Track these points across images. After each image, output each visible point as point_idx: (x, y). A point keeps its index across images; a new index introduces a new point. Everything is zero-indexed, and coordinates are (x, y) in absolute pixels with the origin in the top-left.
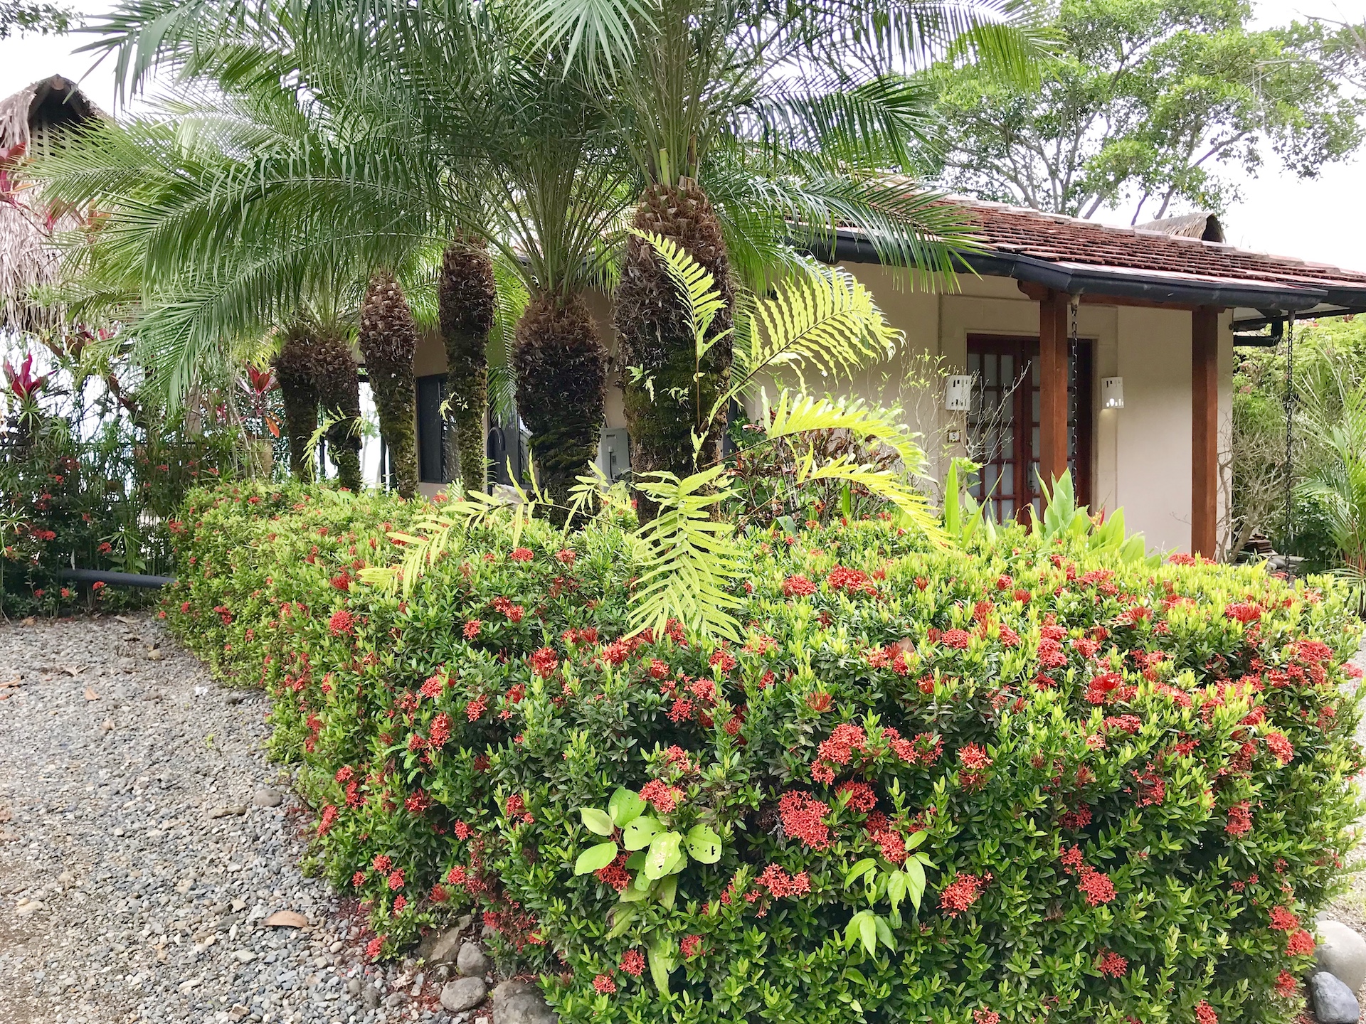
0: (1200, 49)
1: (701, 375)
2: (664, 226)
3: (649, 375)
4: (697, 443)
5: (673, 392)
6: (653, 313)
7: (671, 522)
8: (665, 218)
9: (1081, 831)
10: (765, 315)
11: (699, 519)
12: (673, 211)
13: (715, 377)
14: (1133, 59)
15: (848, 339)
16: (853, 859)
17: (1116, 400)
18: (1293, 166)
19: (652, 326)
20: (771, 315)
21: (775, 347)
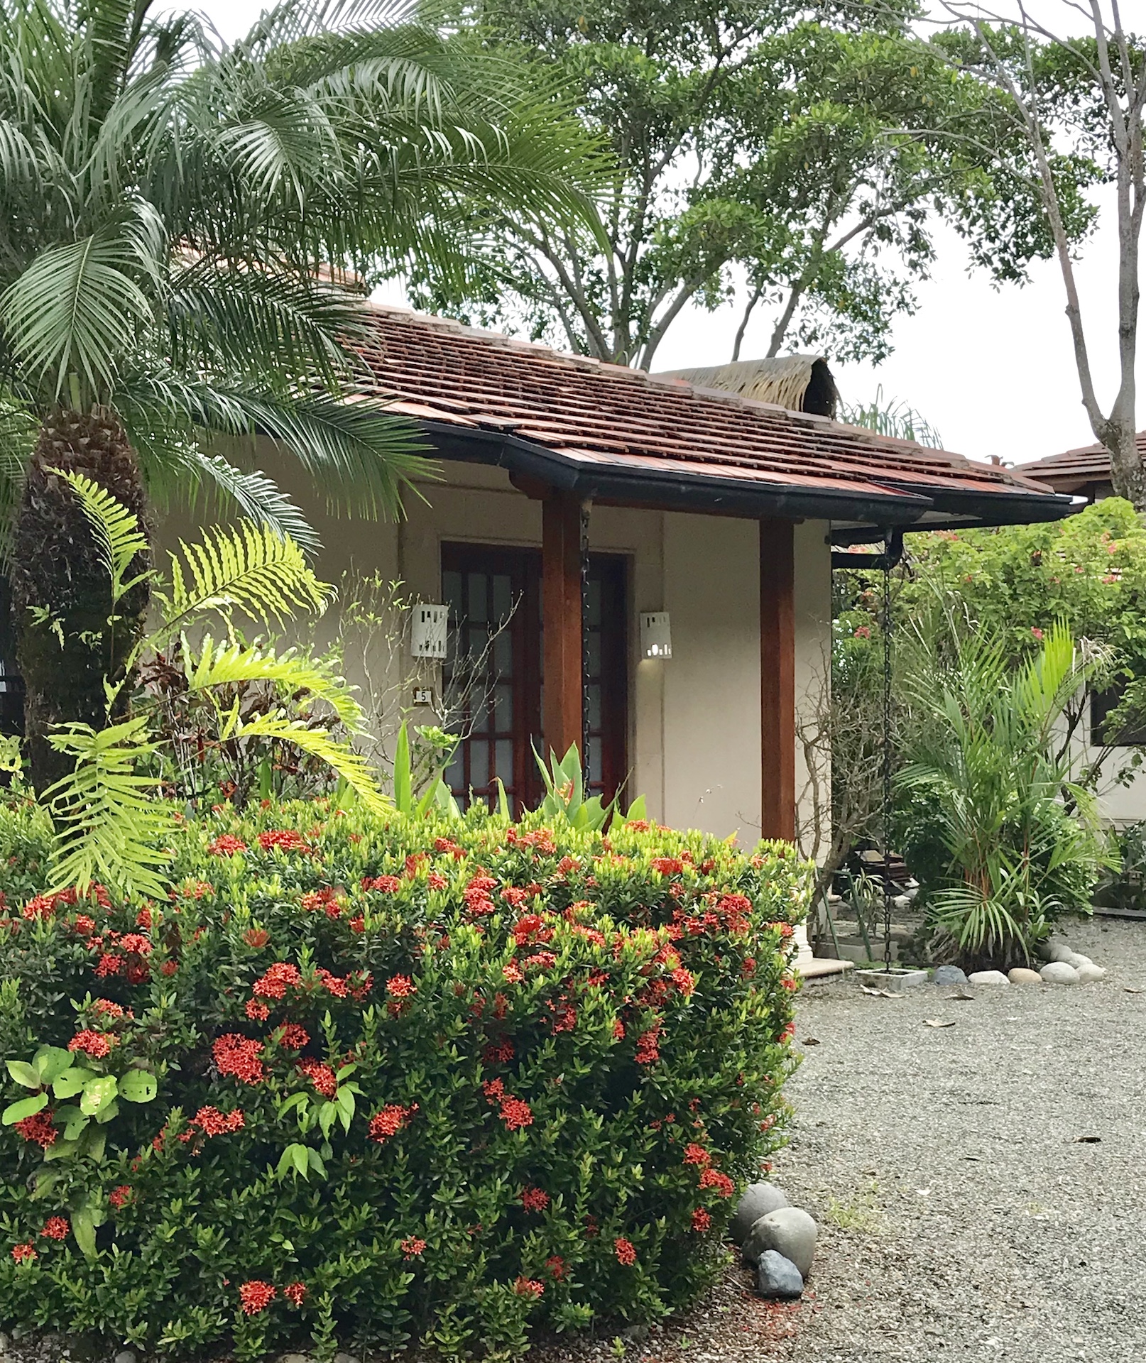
0: (836, 58)
1: (116, 618)
2: (76, 458)
3: (56, 617)
4: (111, 692)
5: (83, 636)
6: (62, 550)
7: (88, 777)
8: (77, 449)
9: (505, 1066)
10: (191, 559)
11: (121, 774)
12: (86, 441)
13: (131, 620)
14: (738, 56)
15: (280, 590)
16: (286, 1094)
17: (661, 647)
18: (985, 260)
19: (62, 565)
20: (197, 559)
21: (202, 592)
